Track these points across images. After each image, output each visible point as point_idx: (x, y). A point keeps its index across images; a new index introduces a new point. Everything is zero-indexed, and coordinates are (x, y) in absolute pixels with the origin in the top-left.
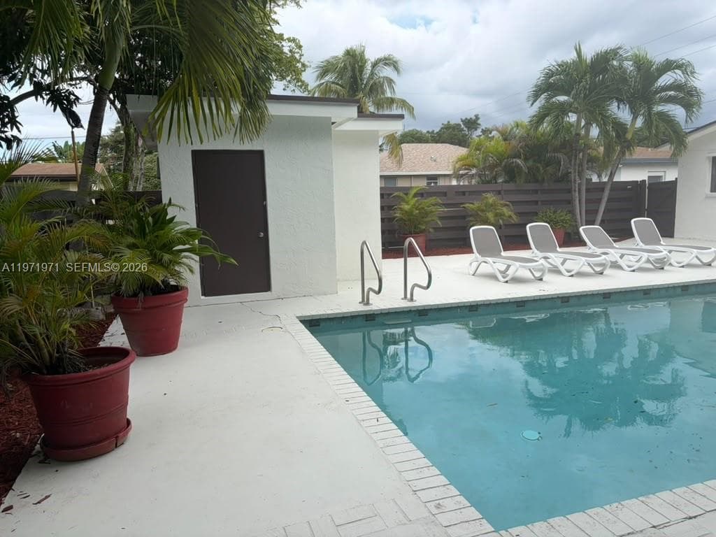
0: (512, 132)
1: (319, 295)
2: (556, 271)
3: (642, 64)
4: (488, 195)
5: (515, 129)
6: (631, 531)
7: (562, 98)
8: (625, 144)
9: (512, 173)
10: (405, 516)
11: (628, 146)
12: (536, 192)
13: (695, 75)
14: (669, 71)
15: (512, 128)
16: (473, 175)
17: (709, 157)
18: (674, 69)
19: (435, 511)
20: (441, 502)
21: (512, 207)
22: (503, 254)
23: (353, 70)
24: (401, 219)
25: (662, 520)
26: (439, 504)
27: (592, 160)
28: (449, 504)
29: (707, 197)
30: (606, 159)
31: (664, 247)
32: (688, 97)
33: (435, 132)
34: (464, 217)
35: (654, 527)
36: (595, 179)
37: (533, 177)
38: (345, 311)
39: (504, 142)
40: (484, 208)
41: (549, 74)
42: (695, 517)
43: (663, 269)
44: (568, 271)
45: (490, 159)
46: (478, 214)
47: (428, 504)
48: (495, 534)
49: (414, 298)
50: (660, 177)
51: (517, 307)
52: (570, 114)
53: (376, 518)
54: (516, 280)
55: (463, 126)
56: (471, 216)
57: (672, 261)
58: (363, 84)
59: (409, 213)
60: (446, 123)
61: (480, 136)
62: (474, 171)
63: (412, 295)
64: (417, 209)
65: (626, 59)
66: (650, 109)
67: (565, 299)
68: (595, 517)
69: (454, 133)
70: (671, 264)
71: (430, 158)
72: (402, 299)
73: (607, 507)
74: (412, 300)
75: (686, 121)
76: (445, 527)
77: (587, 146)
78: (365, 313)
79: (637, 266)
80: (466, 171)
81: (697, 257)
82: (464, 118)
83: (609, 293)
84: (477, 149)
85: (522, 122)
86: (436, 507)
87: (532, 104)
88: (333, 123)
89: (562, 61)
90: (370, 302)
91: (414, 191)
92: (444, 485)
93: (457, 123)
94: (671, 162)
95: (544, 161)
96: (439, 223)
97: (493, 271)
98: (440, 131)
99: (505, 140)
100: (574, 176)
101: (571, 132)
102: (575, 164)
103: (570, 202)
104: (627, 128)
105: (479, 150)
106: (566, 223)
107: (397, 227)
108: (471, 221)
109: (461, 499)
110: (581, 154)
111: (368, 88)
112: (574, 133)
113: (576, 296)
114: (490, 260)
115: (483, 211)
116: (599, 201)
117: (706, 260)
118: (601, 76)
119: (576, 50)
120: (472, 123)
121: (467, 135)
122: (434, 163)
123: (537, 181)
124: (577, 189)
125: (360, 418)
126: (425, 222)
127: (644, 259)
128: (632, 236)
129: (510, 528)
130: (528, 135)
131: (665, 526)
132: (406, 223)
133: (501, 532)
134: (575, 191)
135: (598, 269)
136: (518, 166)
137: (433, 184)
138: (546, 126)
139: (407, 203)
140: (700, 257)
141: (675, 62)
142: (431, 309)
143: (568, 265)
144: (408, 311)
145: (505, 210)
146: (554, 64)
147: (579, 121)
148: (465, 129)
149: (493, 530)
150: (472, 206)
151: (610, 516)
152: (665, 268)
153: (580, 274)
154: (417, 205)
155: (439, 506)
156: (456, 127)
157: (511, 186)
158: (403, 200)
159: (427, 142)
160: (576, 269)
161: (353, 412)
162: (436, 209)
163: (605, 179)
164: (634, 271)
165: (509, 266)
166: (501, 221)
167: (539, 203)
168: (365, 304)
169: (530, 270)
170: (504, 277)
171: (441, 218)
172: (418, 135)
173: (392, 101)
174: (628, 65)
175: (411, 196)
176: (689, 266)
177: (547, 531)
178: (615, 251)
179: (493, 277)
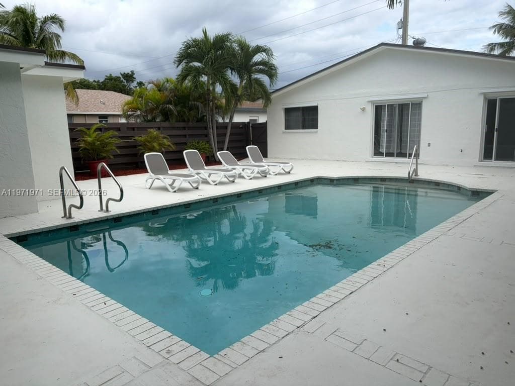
0: (164, 86)
1: (20, 214)
2: (206, 182)
3: (243, 46)
4: (152, 130)
5: (166, 83)
6: (287, 333)
7: (197, 64)
8: (238, 98)
9: (166, 115)
10: (146, 365)
11: (239, 99)
12: (184, 128)
13: (273, 57)
14: (259, 52)
15: (164, 83)
16: (138, 116)
17: (283, 108)
18: (261, 51)
19: (167, 356)
20: (169, 348)
21: (170, 139)
22: (170, 172)
23: (25, 24)
24: (85, 149)
25: (301, 323)
26: (169, 350)
27: (218, 107)
28: (175, 348)
29: (283, 133)
30: (227, 107)
31: (265, 164)
32: (270, 70)
33: (101, 81)
34: (135, 147)
35: (298, 327)
36: (220, 120)
37: (181, 118)
38: (51, 226)
39: (159, 92)
40: (150, 140)
41: (188, 46)
42: (316, 316)
43: (266, 177)
44: (214, 182)
45: (150, 104)
46: (146, 145)
47: (161, 353)
48: (211, 358)
49: (109, 210)
50: (256, 120)
51: (185, 208)
52: (203, 75)
53: (124, 374)
54: (181, 190)
55: (122, 79)
56: (140, 146)
57: (271, 172)
58: (35, 37)
59: (92, 144)
60: (109, 75)
61: (136, 87)
62: (139, 113)
63: (107, 207)
64: (98, 141)
65: (234, 42)
66: (250, 76)
67: (215, 200)
68: (267, 330)
69: (116, 83)
70: (270, 174)
71: (99, 101)
72: (99, 211)
73: (271, 323)
74: (107, 210)
75: (270, 85)
76: (177, 364)
77: (214, 98)
78: (69, 225)
79: (252, 176)
80: (132, 113)
81: (283, 169)
82: (123, 73)
83: (240, 194)
84: (140, 97)
85: (171, 78)
86: (167, 353)
87: (177, 67)
88: (21, 68)
89: (195, 38)
90: (72, 216)
91: (94, 127)
92: (169, 337)
93: (118, 76)
94: (263, 111)
95: (188, 107)
96: (118, 151)
97: (164, 185)
98: (105, 81)
99: (159, 90)
100: (208, 118)
101: (204, 88)
102: (208, 110)
103: (207, 136)
104: (237, 88)
105: (142, 97)
106: (206, 150)
107: (82, 155)
108: (141, 149)
109: (183, 342)
110: (211, 103)
111: (39, 41)
112: (206, 88)
113: (221, 197)
114: (161, 177)
115: (149, 142)
116: (225, 135)
117: (287, 171)
118: (220, 52)
119: (203, 32)
120: (129, 77)
121: (126, 86)
122: (103, 106)
123: (184, 121)
124: (211, 127)
125: (90, 305)
126: (106, 151)
127: (256, 172)
128: (247, 157)
129: (219, 352)
130: (176, 88)
131: (303, 325)
132: (90, 152)
133: (214, 356)
134: (210, 128)
135: (231, 179)
136: (170, 110)
137: (104, 122)
138: (187, 83)
139: (90, 136)
140: (284, 168)
141: (262, 47)
142: (124, 216)
143: (213, 178)
144: (105, 220)
145: (165, 140)
146: (190, 39)
147: (208, 81)
148: (124, 81)
149: (209, 356)
150: (141, 138)
151: (274, 328)
152: (267, 176)
153: (221, 183)
154: (98, 137)
155: (169, 352)
156: (117, 79)
157: (166, 124)
158: (86, 134)
159: (94, 88)
160: (218, 180)
161: (83, 302)
162: (114, 142)
163: (227, 121)
164: (251, 179)
165: (174, 181)
166: (163, 149)
167: (187, 136)
168: (67, 219)
169: (189, 182)
170: (173, 189)
171: (119, 147)
172: (86, 83)
173: (63, 54)
174: (235, 46)
175: (92, 131)
176: (279, 174)
177: (242, 347)
178: (239, 167)
179: (165, 189)
